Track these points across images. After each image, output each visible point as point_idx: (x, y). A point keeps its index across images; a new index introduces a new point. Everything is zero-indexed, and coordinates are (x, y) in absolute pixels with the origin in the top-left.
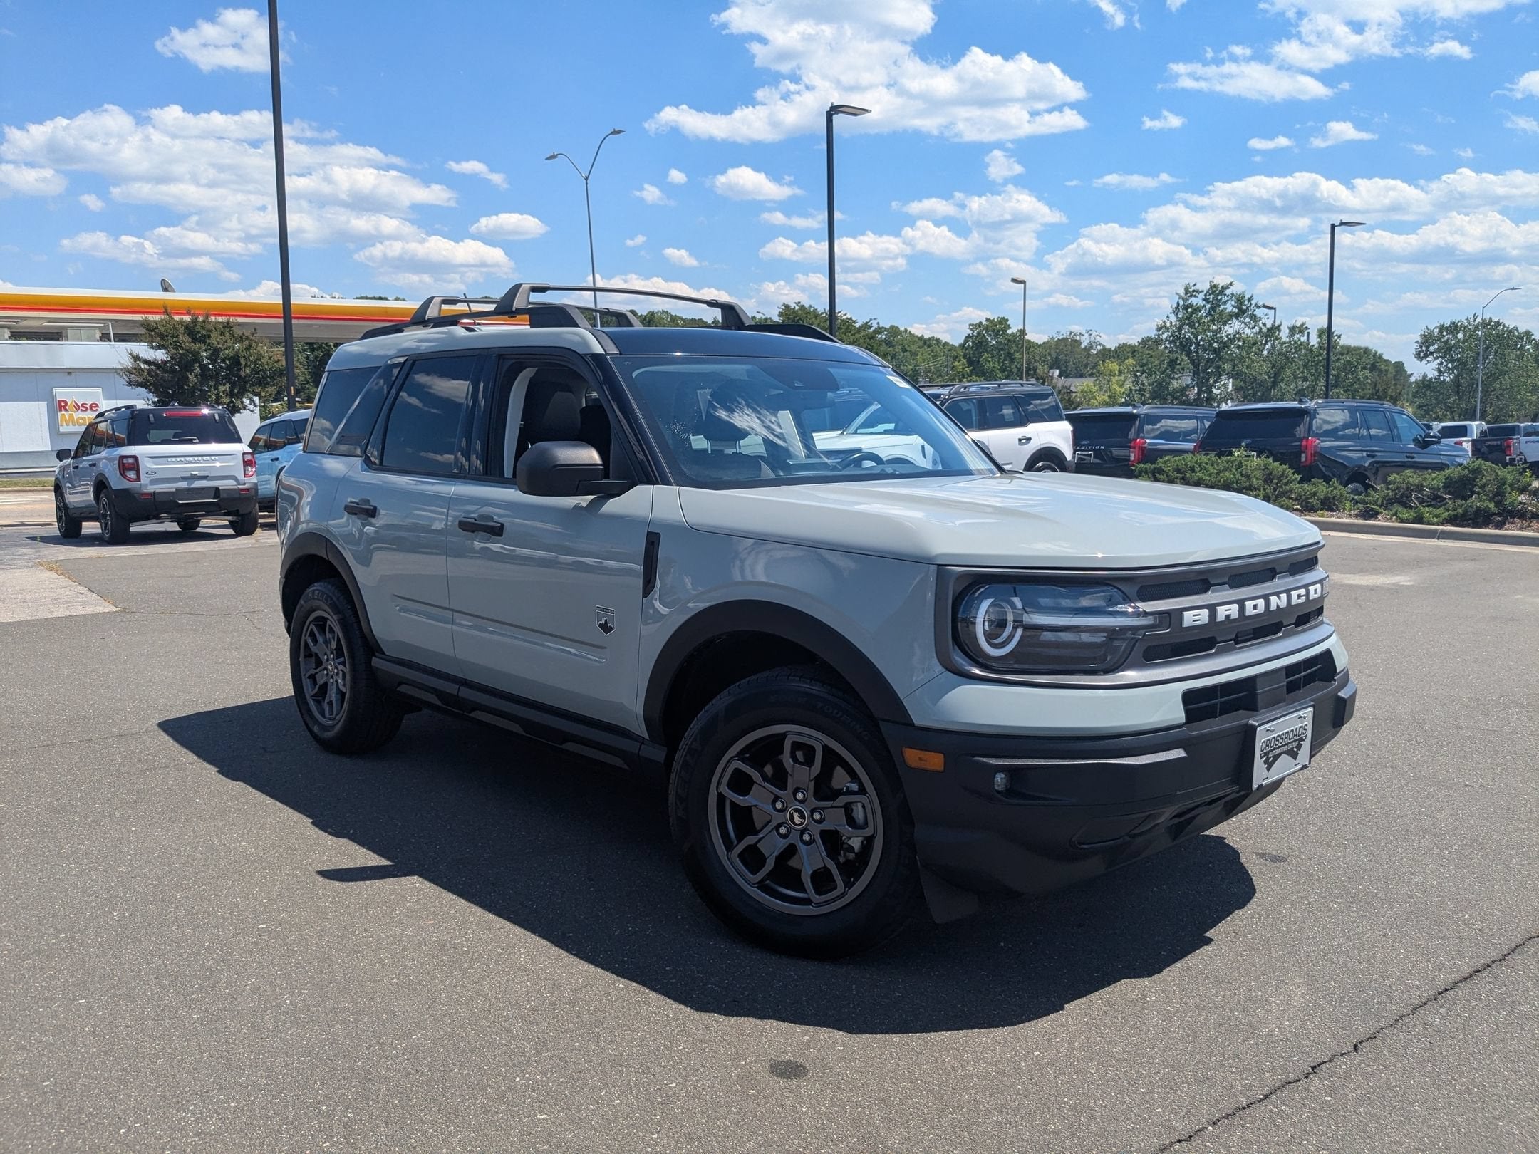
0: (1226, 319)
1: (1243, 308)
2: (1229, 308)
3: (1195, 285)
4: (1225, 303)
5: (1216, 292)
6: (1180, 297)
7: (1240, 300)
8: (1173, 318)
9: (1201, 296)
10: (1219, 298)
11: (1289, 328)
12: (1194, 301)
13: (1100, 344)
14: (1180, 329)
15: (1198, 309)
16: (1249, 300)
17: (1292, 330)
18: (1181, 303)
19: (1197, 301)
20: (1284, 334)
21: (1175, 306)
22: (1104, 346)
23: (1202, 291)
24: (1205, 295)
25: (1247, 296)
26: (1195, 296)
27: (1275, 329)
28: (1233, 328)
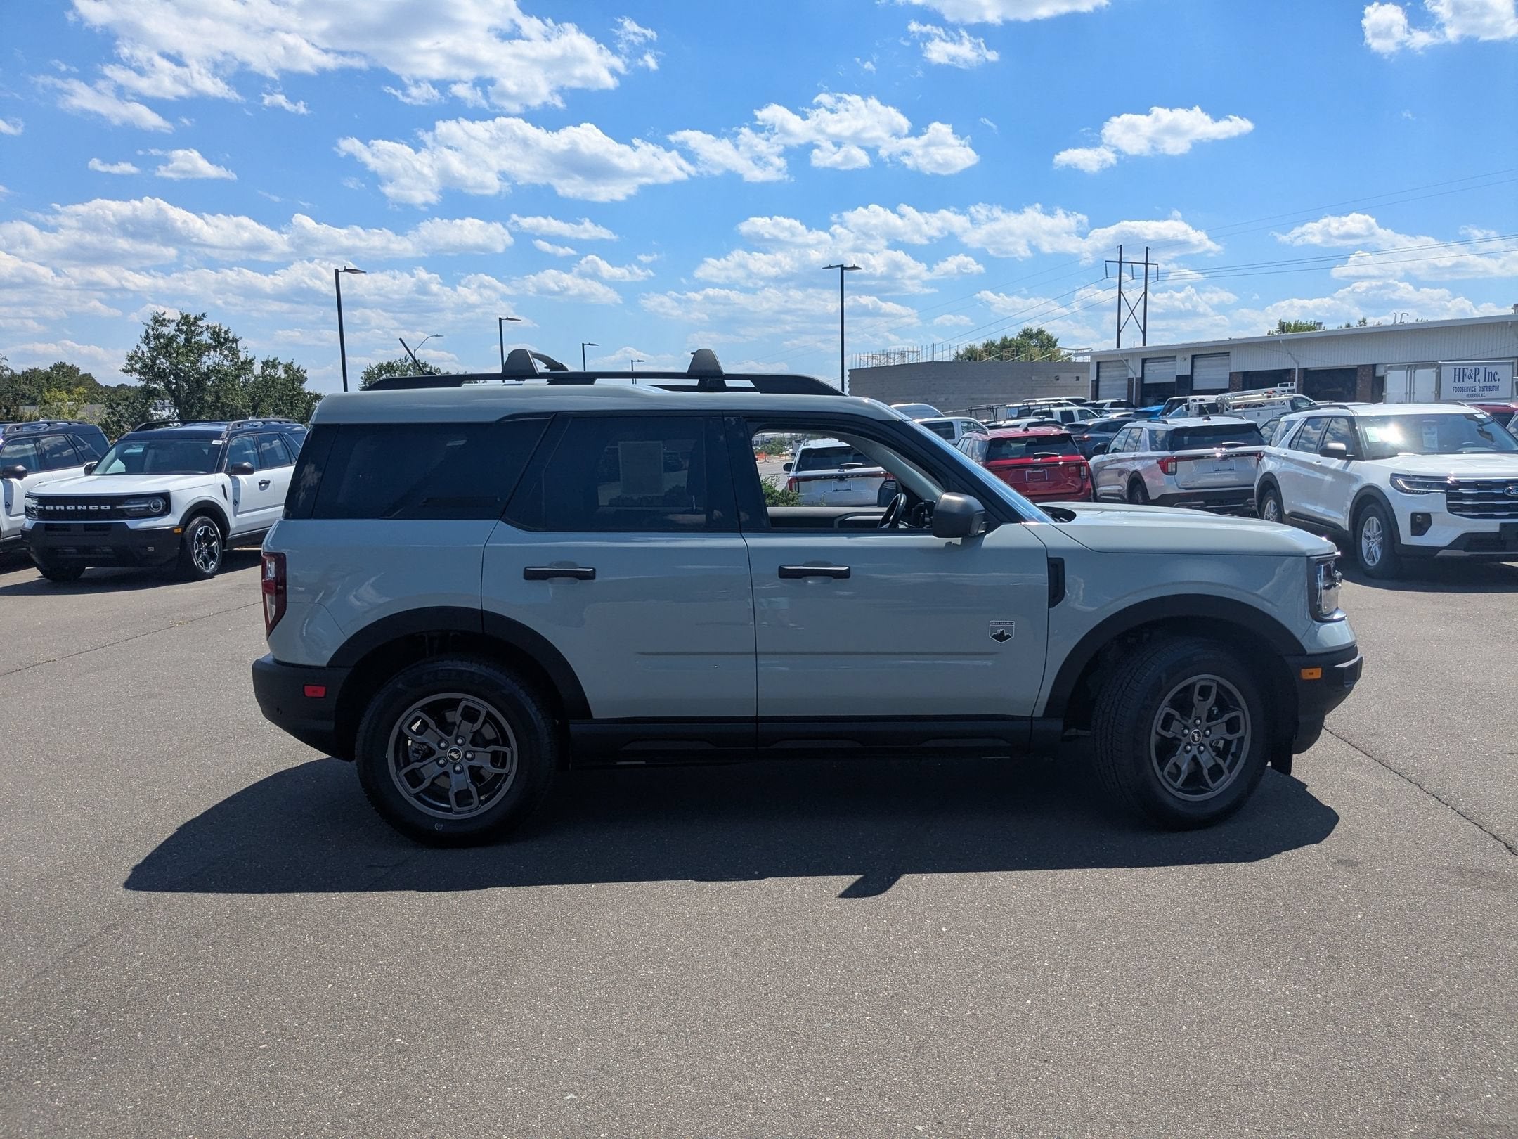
0: (203, 349)
1: (221, 340)
2: (206, 338)
3: (164, 313)
4: (201, 333)
5: (188, 323)
6: (149, 326)
7: (216, 334)
8: (145, 348)
9: (173, 326)
10: (193, 328)
11: (263, 362)
12: (165, 330)
13: (7, 369)
14: (153, 359)
15: (172, 339)
16: (226, 332)
17: (266, 365)
18: (150, 331)
19: (169, 330)
20: (257, 368)
21: (144, 335)
22: (12, 371)
23: (173, 321)
24: (178, 325)
25: (224, 329)
26: (166, 326)
27: (248, 364)
28: (211, 359)
